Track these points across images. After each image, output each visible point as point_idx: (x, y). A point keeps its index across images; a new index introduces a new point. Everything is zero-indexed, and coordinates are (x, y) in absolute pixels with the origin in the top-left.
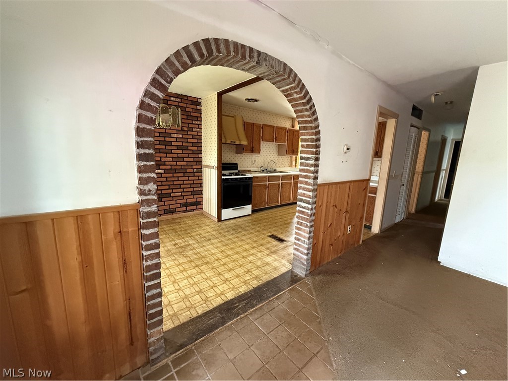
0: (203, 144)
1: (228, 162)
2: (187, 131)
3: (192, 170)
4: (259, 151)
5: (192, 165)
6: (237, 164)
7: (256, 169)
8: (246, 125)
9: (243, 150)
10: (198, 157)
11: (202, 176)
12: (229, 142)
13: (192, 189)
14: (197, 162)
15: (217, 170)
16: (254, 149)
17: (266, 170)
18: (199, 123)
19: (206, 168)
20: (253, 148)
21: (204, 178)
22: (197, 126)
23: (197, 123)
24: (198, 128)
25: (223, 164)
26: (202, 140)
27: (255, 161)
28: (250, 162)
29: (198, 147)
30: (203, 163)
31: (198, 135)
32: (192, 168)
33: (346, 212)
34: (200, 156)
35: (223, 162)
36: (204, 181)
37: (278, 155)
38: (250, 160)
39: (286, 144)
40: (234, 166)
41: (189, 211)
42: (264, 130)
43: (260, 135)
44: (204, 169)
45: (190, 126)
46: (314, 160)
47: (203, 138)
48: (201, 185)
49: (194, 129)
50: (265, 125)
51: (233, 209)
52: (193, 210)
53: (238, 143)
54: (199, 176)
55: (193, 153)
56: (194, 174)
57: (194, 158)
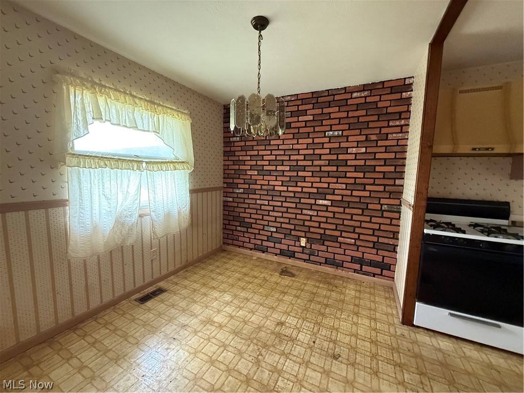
0: (407, 162)
2: (377, 141)
5: (380, 198)
6: (507, 203)
10: (394, 185)
11: (399, 219)
13: (375, 239)
14: (390, 193)
15: (412, 213)
18: (403, 122)
19: (405, 205)
21: (402, 223)
22: (398, 130)
24: (401, 133)
26: (408, 154)
29: (396, 166)
30: (404, 196)
31: (397, 146)
32: (379, 203)
36: (401, 230)
41: (366, 273)
44: (404, 208)
45: (384, 131)
47: (408, 149)
48: (395, 235)
49: (389, 136)
51: (451, 315)
52: (374, 275)
54: (391, 219)
55: (384, 178)
56: (382, 214)
57: (385, 185)
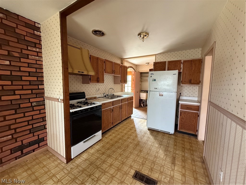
0: (44, 75)
1: (76, 92)
2: (20, 58)
3: (29, 105)
4: (103, 81)
5: (29, 99)
6: (84, 93)
7: (100, 96)
8: (91, 58)
9: (90, 80)
10: (39, 89)
11: (45, 109)
12: (76, 71)
13: (30, 127)
14: (37, 94)
15: (63, 104)
16: (99, 80)
17: (108, 95)
18: (38, 50)
19: (49, 100)
20: (98, 78)
21: (47, 110)
22: (35, 54)
23: (34, 49)
24: (38, 56)
25: (70, 94)
26: (44, 70)
27: (99, 89)
28: (95, 90)
29: (37, 77)
30: (46, 95)
31: (36, 64)
32: (29, 102)
34: (40, 87)
35: (70, 92)
36: (47, 114)
37: (114, 84)
38: (95, 88)
39: (120, 76)
40: (82, 95)
41: (27, 154)
42: (106, 64)
43: (103, 68)
44: (47, 102)
45: (24, 51)
47: (44, 67)
48: (44, 119)
49: (29, 56)
50: (107, 60)
51: (84, 142)
52: (34, 151)
53: (85, 73)
54: (40, 110)
55: (30, 85)
56: (33, 109)
57: (32, 90)
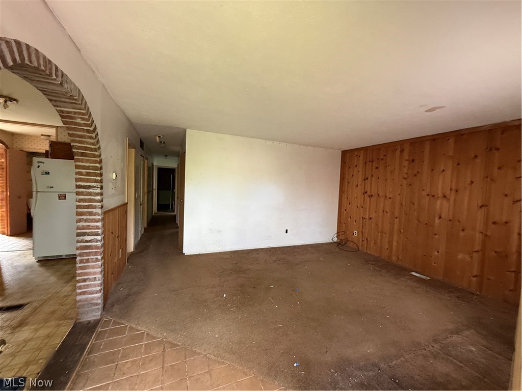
33: (118, 236)
46: (99, 189)
